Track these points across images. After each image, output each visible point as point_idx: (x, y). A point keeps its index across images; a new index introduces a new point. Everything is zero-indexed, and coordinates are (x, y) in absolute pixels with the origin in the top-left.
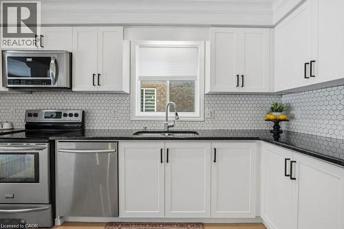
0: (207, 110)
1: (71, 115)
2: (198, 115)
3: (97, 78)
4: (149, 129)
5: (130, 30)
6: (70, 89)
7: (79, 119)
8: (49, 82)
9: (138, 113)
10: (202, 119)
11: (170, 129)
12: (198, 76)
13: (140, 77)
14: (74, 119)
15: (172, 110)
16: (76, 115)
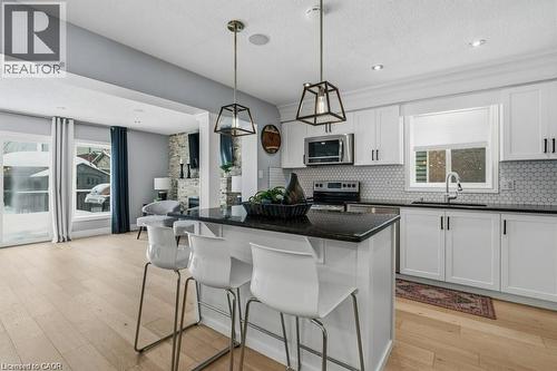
0: (503, 180)
1: (349, 186)
2: (490, 186)
3: (375, 154)
4: (425, 200)
5: (406, 107)
6: (352, 164)
7: (356, 189)
8: (337, 160)
9: (413, 184)
10: (496, 190)
11: (451, 201)
12: (490, 141)
13: (415, 148)
14: (351, 189)
15: (454, 180)
16: (354, 186)
